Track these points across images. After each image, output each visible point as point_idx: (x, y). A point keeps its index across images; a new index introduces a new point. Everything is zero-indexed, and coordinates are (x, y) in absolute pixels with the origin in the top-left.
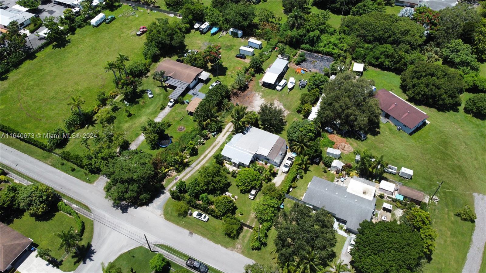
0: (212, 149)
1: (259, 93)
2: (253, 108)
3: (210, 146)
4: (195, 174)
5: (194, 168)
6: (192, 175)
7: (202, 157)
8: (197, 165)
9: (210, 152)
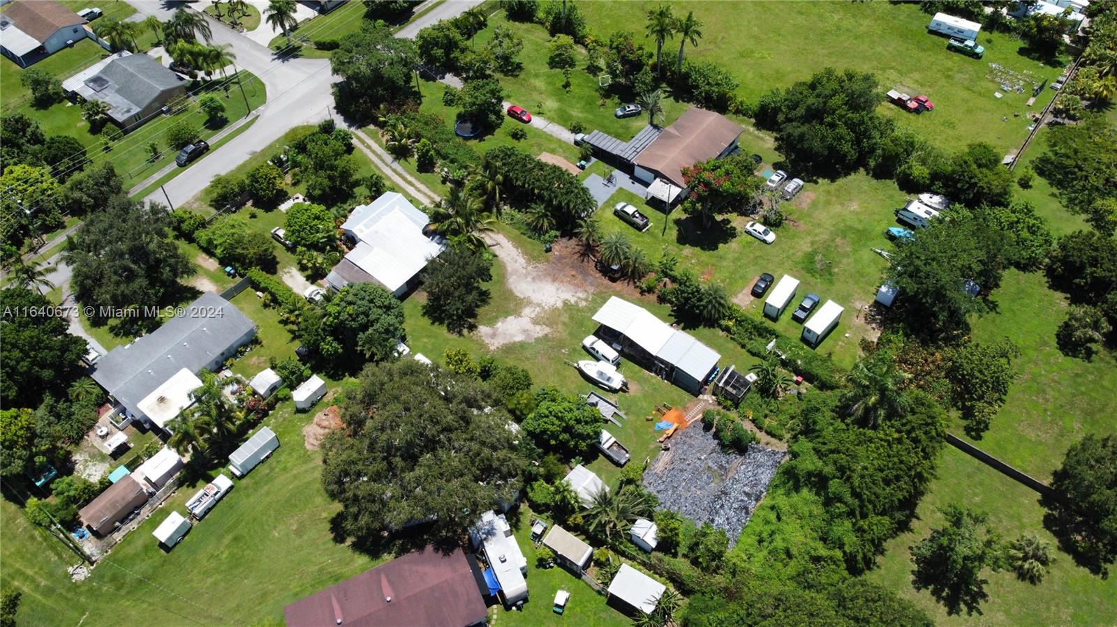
0: (425, 194)
1: (586, 300)
2: (533, 279)
3: (435, 192)
4: (373, 167)
5: (387, 165)
6: (373, 162)
7: (410, 178)
8: (394, 171)
9: (419, 191)
